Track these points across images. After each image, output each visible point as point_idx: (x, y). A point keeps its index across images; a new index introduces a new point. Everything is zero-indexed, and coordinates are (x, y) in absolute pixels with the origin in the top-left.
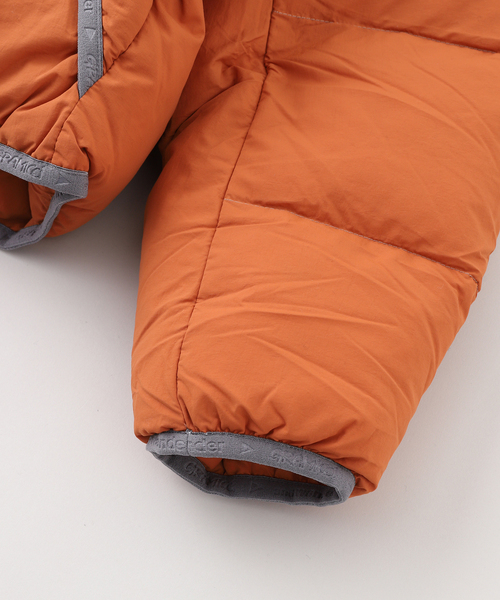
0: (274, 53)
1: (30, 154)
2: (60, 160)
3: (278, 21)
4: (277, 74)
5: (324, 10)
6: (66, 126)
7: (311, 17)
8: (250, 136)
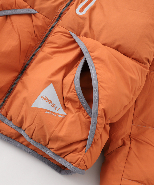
0: (132, 135)
1: (72, 164)
2: (80, 168)
3: (133, 127)
4: (133, 142)
5: (144, 124)
6: (82, 160)
7: (141, 125)
8: (128, 160)
